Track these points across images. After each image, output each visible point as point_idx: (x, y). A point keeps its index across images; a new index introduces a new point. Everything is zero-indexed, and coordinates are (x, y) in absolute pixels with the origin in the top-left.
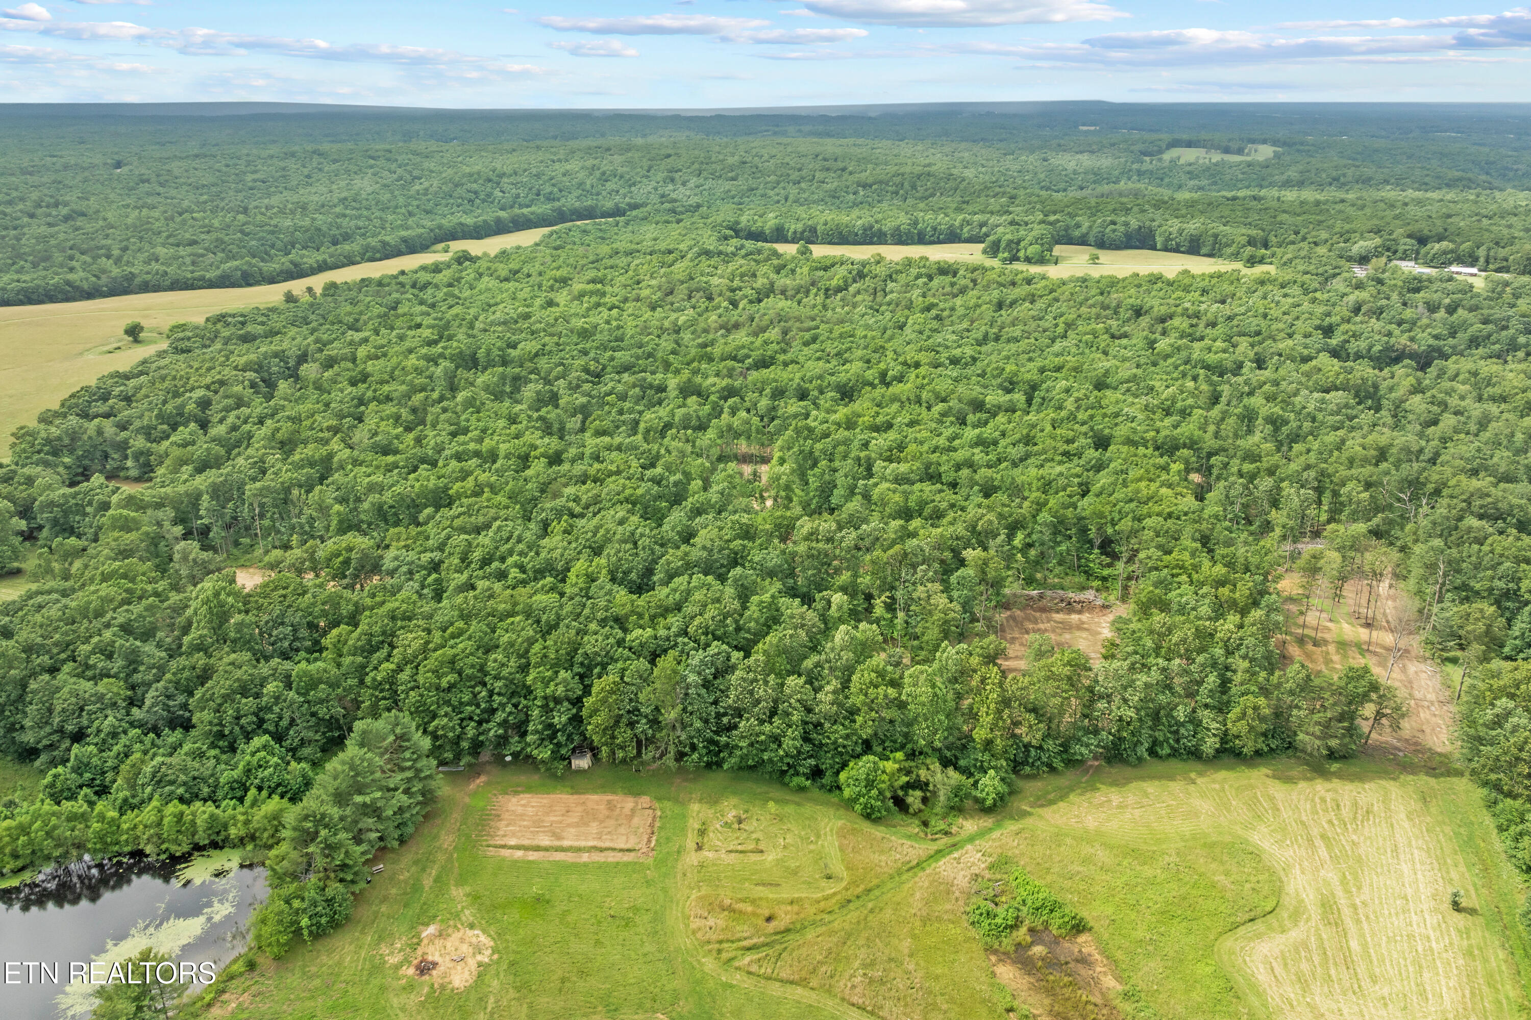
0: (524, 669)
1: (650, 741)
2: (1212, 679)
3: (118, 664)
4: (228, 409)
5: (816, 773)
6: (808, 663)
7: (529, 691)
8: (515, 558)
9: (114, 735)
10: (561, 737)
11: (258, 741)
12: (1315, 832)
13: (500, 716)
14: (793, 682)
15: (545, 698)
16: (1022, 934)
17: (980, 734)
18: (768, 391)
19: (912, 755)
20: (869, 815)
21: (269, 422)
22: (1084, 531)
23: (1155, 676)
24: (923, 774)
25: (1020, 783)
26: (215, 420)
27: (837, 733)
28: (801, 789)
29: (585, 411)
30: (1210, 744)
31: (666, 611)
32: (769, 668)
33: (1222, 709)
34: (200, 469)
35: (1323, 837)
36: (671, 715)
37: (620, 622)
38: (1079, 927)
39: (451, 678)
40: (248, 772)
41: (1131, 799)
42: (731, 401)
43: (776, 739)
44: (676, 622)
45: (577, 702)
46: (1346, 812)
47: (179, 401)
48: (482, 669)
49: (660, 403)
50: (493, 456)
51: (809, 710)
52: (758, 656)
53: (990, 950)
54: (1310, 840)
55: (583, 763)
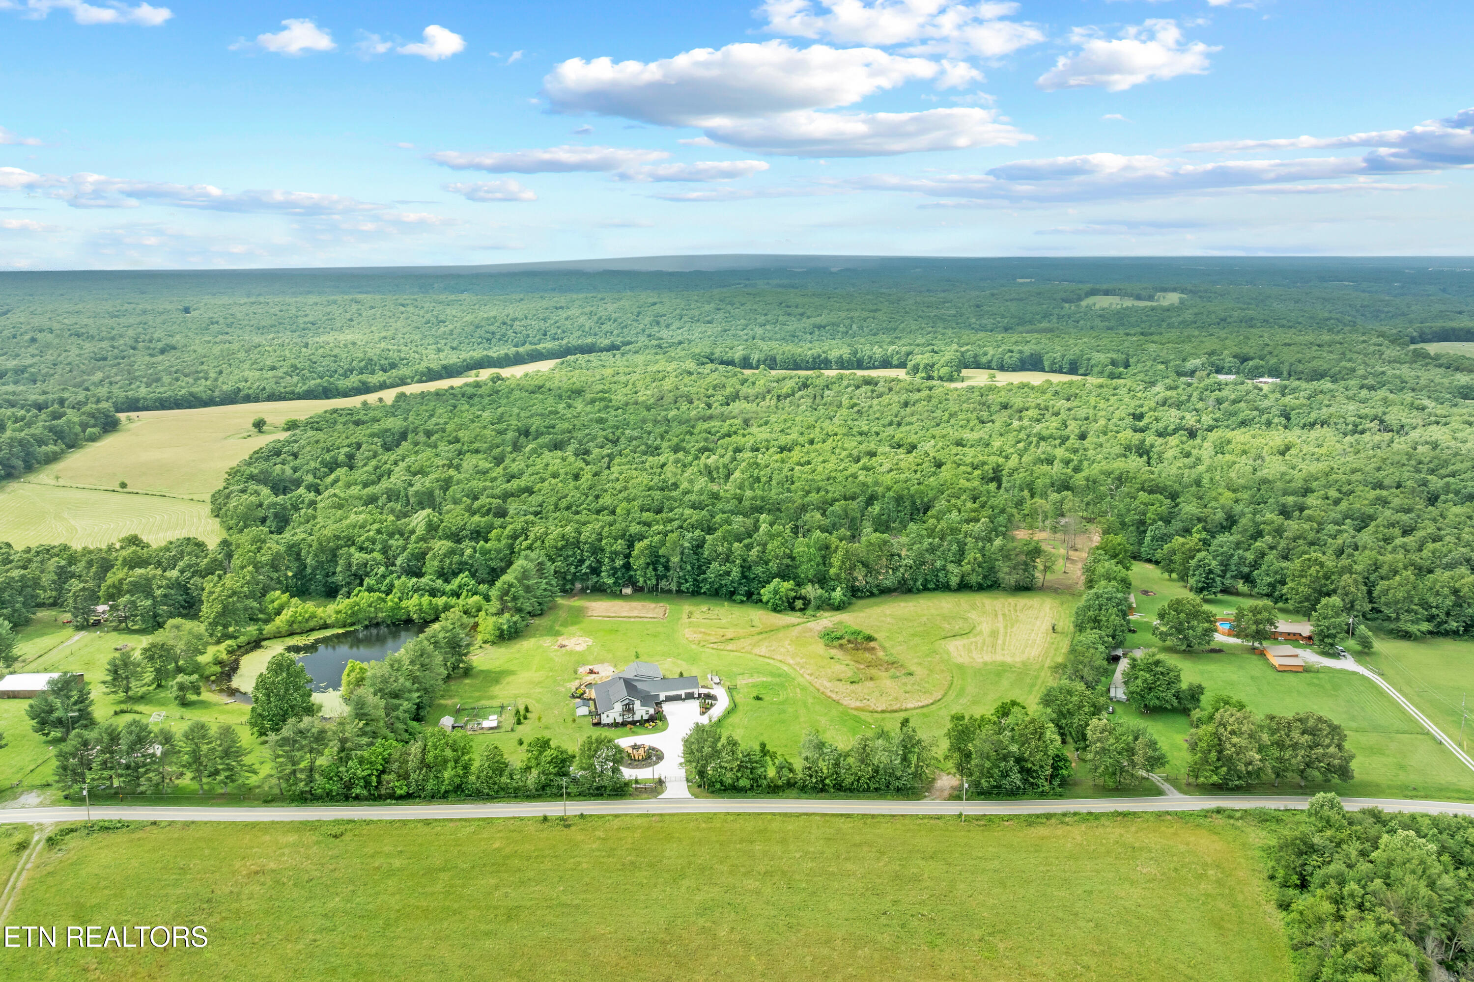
0: (601, 540)
1: (665, 576)
2: (955, 547)
3: (378, 547)
4: (368, 459)
5: (749, 595)
6: (746, 541)
7: (603, 550)
8: (584, 506)
9: (384, 576)
10: (619, 574)
11: (461, 575)
12: (1000, 613)
13: (587, 563)
14: (736, 545)
15: (611, 552)
16: (844, 641)
17: (832, 571)
18: (730, 448)
19: (799, 585)
20: (775, 610)
21: (401, 463)
22: (914, 503)
23: (926, 545)
24: (803, 591)
25: (854, 600)
26: (361, 464)
27: (759, 570)
28: (742, 602)
29: (611, 457)
30: (954, 581)
31: (671, 520)
32: (724, 539)
33: (959, 563)
34: (365, 485)
35: (1004, 615)
36: (675, 559)
37: (649, 525)
38: (870, 639)
39: (563, 543)
40: (460, 587)
41: (911, 604)
42: (706, 453)
43: (728, 573)
44: (676, 524)
45: (628, 556)
46: (1018, 608)
47: (332, 453)
48: (579, 542)
49: (658, 455)
50: (555, 475)
51: (744, 560)
52: (719, 533)
53: (827, 645)
54: (996, 615)
55: (628, 591)
